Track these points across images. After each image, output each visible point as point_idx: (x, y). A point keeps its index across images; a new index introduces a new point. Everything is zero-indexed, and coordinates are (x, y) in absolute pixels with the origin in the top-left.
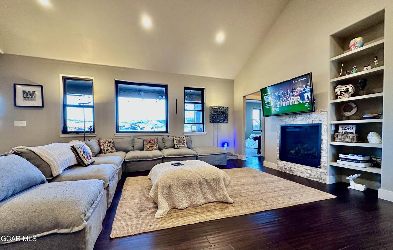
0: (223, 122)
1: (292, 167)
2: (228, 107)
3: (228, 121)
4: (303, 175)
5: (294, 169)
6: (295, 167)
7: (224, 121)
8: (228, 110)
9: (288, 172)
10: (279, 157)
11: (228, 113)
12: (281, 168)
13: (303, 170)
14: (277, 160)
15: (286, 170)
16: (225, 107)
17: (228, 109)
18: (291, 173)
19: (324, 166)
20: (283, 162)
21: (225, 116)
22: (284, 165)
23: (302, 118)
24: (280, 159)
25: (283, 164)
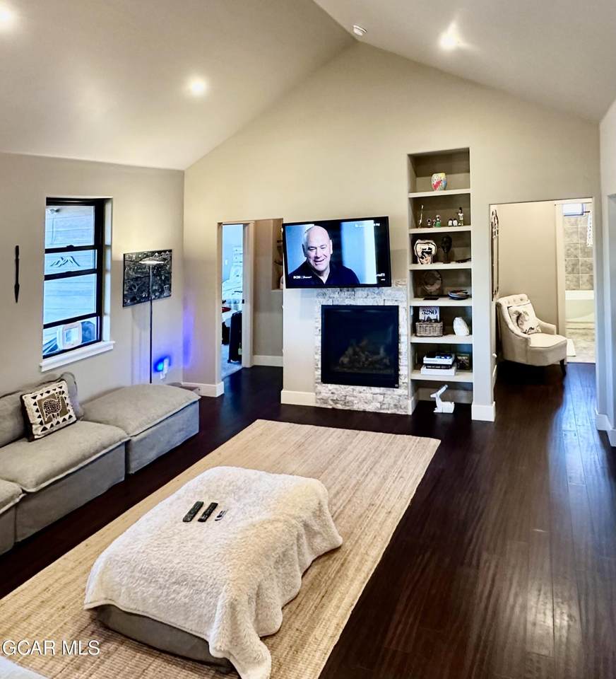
0: (159, 298)
1: (348, 394)
2: (170, 251)
3: (170, 290)
4: (370, 407)
5: (353, 398)
6: (355, 393)
7: (162, 292)
8: (171, 259)
9: (339, 406)
10: (320, 377)
11: (170, 268)
12: (325, 401)
13: (369, 396)
14: (317, 383)
15: (337, 403)
16: (165, 251)
17: (171, 257)
18: (347, 408)
19: (403, 383)
20: (331, 387)
21: (163, 278)
22: (332, 393)
23: (366, 292)
24: (322, 381)
25: (330, 390)
